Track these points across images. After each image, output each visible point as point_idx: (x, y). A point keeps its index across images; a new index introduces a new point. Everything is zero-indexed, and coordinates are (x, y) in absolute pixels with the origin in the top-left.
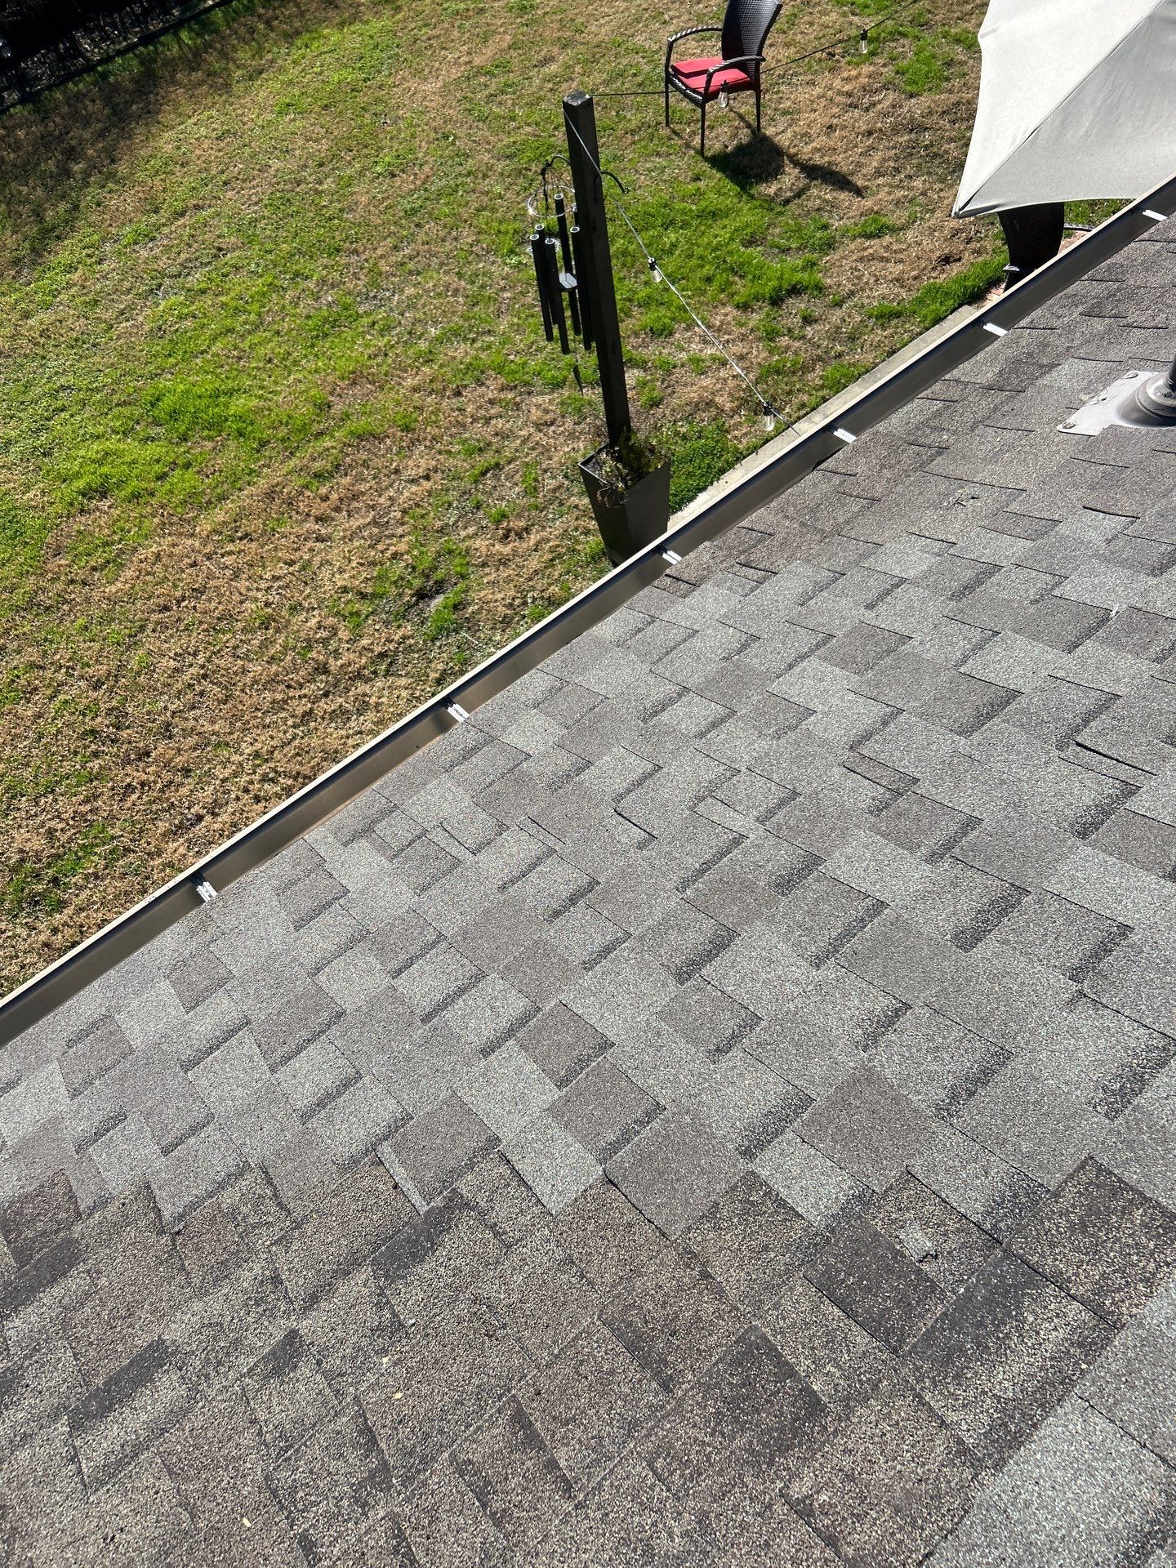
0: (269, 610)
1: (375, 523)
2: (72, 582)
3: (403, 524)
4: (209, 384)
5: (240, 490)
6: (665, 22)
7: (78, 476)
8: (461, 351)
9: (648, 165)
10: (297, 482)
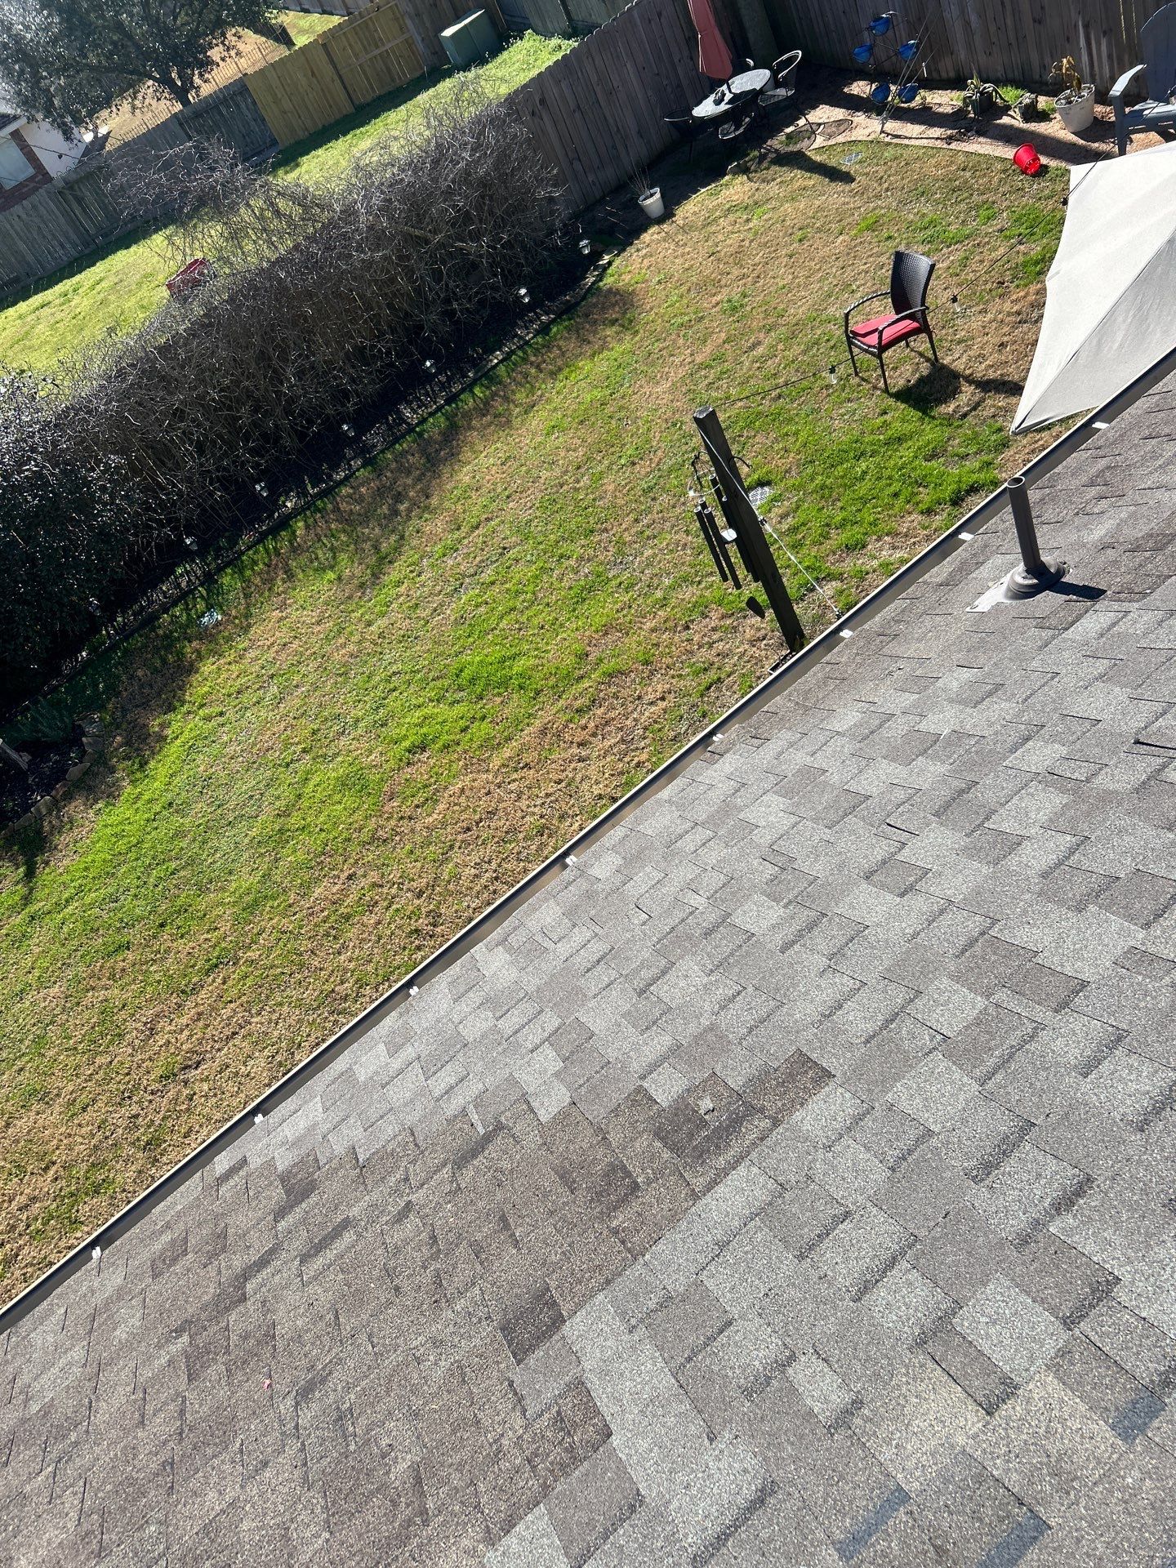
0: (543, 821)
1: (623, 741)
2: (402, 818)
3: (644, 738)
4: (497, 653)
5: (522, 730)
6: (853, 291)
7: (405, 737)
8: (689, 593)
9: (842, 411)
10: (564, 718)
